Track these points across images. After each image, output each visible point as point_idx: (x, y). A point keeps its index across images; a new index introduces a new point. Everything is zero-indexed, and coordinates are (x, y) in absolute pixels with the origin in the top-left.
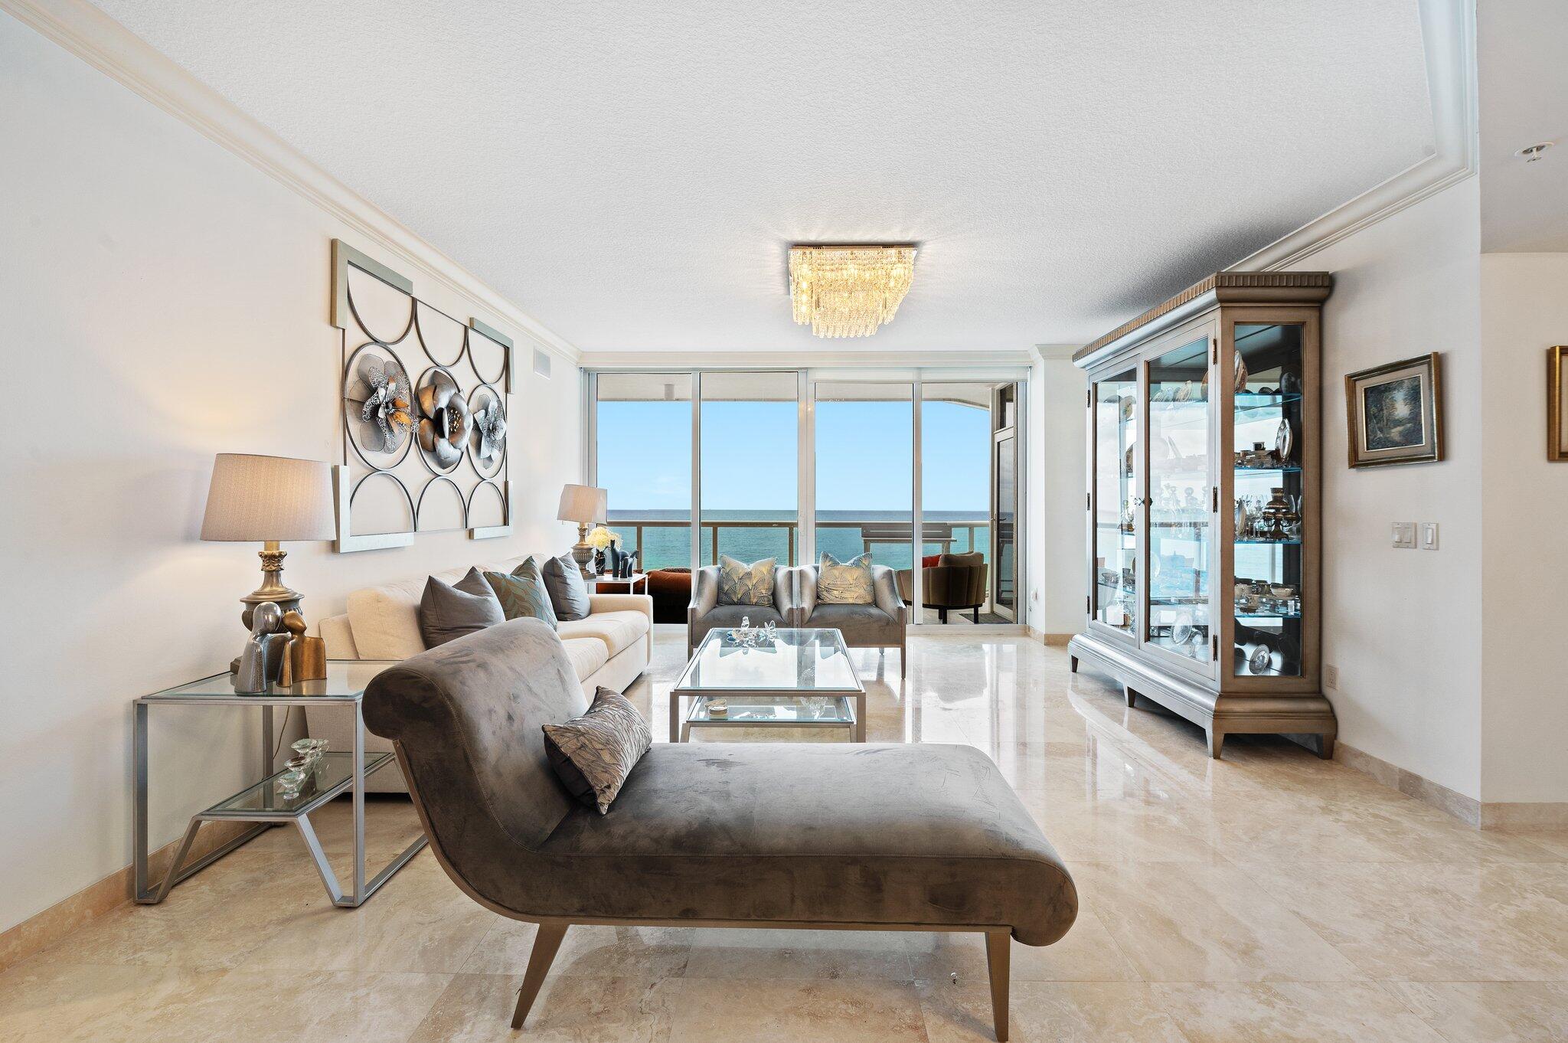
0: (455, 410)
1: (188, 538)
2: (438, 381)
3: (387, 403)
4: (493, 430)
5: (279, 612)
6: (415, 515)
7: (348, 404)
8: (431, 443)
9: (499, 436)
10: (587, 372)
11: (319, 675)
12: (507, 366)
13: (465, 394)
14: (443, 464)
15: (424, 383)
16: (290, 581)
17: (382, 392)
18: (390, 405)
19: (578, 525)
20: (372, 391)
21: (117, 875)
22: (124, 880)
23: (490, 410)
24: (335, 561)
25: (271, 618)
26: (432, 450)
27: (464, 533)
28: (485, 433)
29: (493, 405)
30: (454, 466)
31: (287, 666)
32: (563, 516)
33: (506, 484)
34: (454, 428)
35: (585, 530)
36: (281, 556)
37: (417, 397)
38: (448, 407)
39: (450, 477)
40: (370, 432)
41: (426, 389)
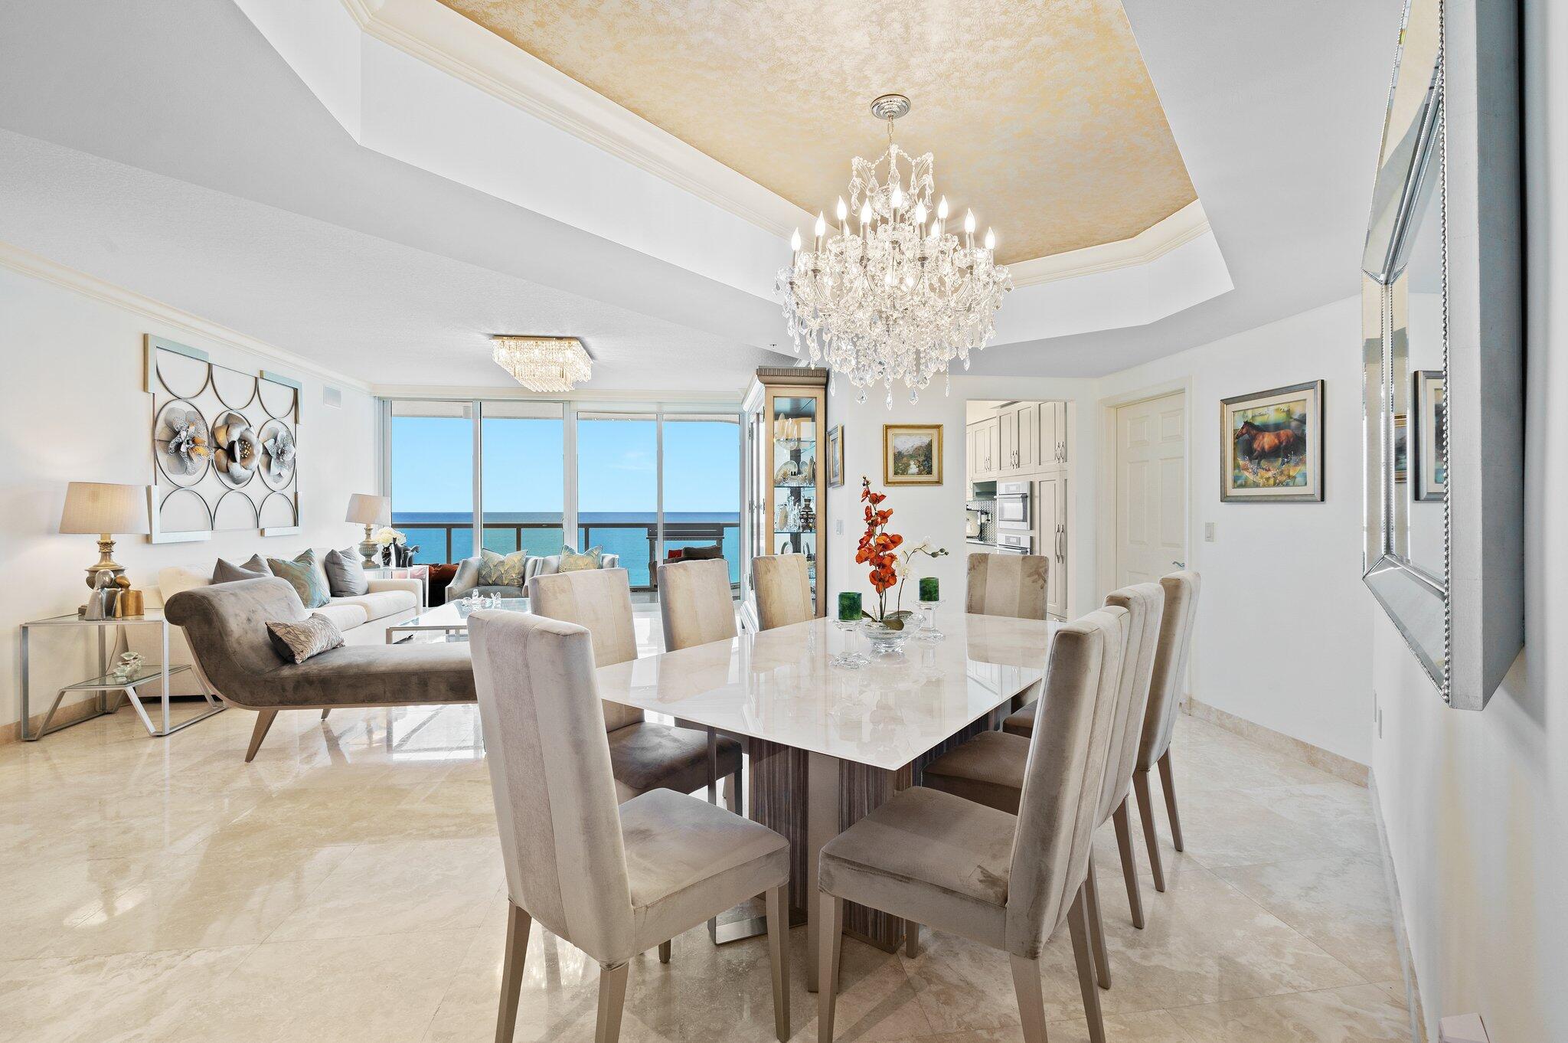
0: (245, 441)
1: (50, 532)
2: (230, 421)
3: (188, 441)
4: (281, 454)
5: (113, 576)
6: (213, 519)
7: (157, 443)
8: (225, 467)
9: (288, 458)
10: (382, 401)
11: (139, 611)
12: (296, 402)
13: (254, 430)
14: (236, 481)
15: (220, 423)
16: (117, 558)
17: (183, 434)
18: (191, 442)
19: (364, 526)
20: (176, 433)
21: (10, 725)
22: (13, 727)
23: (278, 438)
24: (148, 548)
25: (107, 579)
26: (227, 471)
27: (257, 532)
28: (274, 456)
29: (282, 433)
30: (246, 482)
31: (118, 605)
32: (351, 518)
33: (296, 494)
34: (245, 455)
35: (370, 530)
36: (112, 543)
37: (213, 435)
38: (240, 440)
39: (243, 490)
40: (175, 461)
41: (220, 427)
